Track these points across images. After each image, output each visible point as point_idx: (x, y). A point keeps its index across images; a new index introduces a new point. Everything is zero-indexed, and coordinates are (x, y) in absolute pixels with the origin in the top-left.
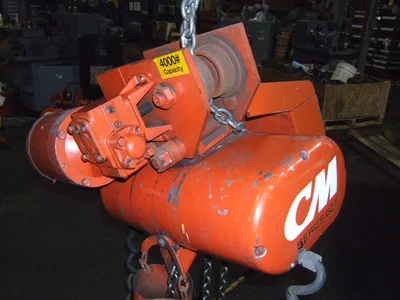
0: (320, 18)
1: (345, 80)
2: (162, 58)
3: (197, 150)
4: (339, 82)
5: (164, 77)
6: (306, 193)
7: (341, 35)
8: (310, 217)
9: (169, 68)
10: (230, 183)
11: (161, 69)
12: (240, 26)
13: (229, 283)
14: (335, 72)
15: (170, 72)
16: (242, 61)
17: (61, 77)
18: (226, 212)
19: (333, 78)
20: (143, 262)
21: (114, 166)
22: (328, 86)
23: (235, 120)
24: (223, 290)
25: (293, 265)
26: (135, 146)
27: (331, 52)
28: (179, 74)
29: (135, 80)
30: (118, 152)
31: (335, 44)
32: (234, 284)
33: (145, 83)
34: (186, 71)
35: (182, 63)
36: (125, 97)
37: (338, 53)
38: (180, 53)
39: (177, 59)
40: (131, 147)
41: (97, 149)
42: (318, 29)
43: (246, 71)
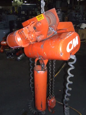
0: (76, 12)
1: (84, 28)
2: (38, 16)
3: (46, 37)
4: (82, 29)
5: (39, 20)
6: (71, 42)
7: (82, 16)
8: (72, 48)
9: (40, 18)
10: (54, 41)
11: (38, 19)
12: (54, 9)
13: (55, 74)
14: (81, 26)
15: (40, 19)
16: (55, 16)
17: (5, 33)
18: (54, 47)
19: (81, 28)
20: (35, 65)
21: (29, 40)
22: (79, 30)
23: (54, 30)
24: (54, 76)
25: (69, 58)
26: (33, 35)
27: (80, 21)
28: (42, 19)
29: (32, 22)
30: (30, 36)
31: (81, 18)
32: (57, 74)
33: (34, 22)
34: (43, 18)
35: (43, 17)
36: (30, 25)
37: (82, 21)
38: (42, 15)
39: (41, 16)
40: (33, 36)
41: (25, 36)
42: (76, 15)
43: (56, 18)
